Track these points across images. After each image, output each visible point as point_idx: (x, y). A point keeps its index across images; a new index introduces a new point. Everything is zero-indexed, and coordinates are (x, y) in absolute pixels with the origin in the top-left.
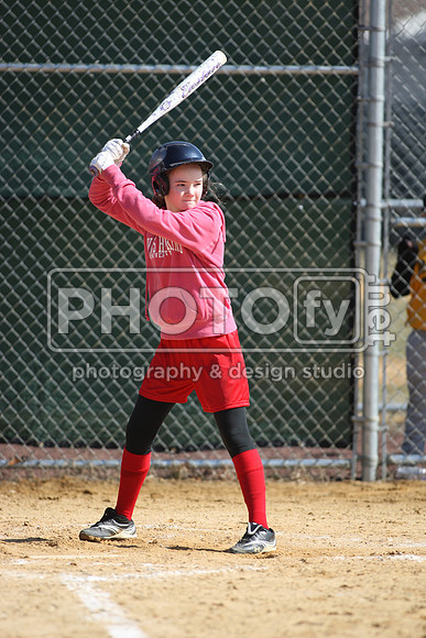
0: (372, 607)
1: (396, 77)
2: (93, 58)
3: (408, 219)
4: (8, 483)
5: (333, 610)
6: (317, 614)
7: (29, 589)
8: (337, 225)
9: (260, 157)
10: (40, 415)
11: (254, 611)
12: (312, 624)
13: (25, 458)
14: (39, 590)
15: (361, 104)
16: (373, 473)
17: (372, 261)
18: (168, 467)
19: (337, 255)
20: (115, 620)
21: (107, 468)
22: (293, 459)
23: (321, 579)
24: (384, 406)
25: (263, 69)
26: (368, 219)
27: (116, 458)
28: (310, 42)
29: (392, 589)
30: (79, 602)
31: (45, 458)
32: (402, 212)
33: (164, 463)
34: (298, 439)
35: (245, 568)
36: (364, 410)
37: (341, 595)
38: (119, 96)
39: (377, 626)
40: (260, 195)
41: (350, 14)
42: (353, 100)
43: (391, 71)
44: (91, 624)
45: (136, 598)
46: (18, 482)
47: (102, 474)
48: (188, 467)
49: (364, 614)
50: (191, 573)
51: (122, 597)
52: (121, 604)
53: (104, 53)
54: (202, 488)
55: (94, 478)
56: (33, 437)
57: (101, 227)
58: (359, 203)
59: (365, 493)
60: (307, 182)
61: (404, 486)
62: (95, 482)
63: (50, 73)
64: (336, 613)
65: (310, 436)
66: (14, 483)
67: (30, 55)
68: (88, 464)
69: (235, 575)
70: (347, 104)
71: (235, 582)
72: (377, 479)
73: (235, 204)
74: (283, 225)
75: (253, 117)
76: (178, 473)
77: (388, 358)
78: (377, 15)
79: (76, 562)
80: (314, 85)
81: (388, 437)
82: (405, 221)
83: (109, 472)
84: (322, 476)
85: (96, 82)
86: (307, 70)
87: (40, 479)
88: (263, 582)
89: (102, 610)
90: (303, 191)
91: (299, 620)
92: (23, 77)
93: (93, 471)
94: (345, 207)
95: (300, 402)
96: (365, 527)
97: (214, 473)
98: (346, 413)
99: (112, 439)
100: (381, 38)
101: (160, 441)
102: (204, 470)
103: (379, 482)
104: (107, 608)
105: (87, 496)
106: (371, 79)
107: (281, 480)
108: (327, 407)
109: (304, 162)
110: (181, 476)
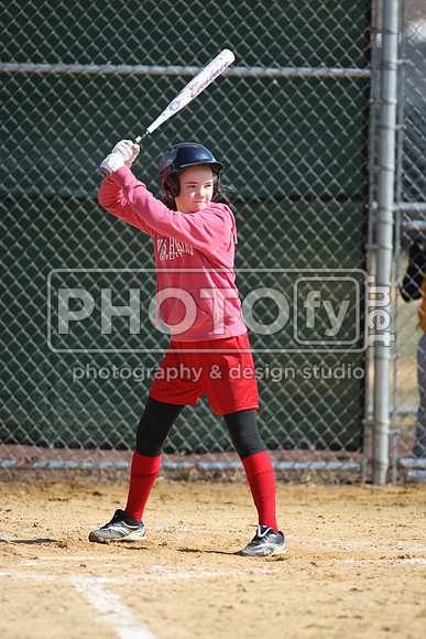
0: (382, 610)
1: (408, 80)
2: (105, 59)
3: (420, 223)
4: (17, 484)
5: (343, 613)
6: (326, 617)
7: (38, 590)
8: (349, 228)
9: (272, 159)
10: (50, 416)
11: (263, 613)
12: (321, 627)
13: (35, 459)
14: (48, 592)
15: (373, 107)
16: (383, 476)
17: (383, 265)
18: (177, 469)
19: (348, 258)
20: (123, 622)
21: (117, 470)
22: (303, 461)
23: (331, 583)
24: (395, 409)
25: (275, 71)
26: (380, 222)
27: (126, 460)
28: (323, 45)
29: (402, 593)
30: (88, 604)
31: (56, 459)
32: (414, 215)
33: (174, 465)
34: (308, 442)
35: (255, 570)
36: (374, 414)
37: (351, 598)
38: (131, 98)
39: (387, 629)
40: (271, 197)
41: (362, 16)
42: (365, 103)
43: (404, 74)
44: (100, 626)
45: (146, 600)
46: (28, 483)
47: (112, 475)
48: (198, 470)
49: (373, 618)
50: (201, 576)
51: (132, 599)
52: (131, 606)
53: (116, 55)
54: (212, 491)
55: (104, 479)
56: (43, 437)
57: (112, 228)
58: (370, 206)
59: (375, 496)
60: (319, 184)
61: (415, 490)
62: (105, 483)
63: (61, 74)
64: (345, 617)
65: (320, 439)
66: (24, 484)
67: (42, 56)
68: (98, 465)
69: (245, 577)
70: (359, 107)
71: (244, 585)
72: (387, 483)
73: (247, 206)
74: (294, 227)
75: (265, 119)
76: (188, 475)
77: (398, 361)
78: (390, 18)
79: (86, 564)
80: (326, 87)
81: (398, 441)
82: (416, 225)
83: (119, 474)
84: (332, 479)
85: (108, 83)
86: (319, 72)
87: (50, 481)
88: (272, 585)
89: (112, 612)
90: (315, 193)
91: (308, 623)
92: (36, 77)
93: (103, 473)
94: (357, 210)
95: (311, 405)
96: (375, 530)
97: (224, 475)
98: (357, 416)
99: (122, 441)
100: (394, 41)
101: (170, 443)
102: (214, 472)
103: (390, 485)
104: (117, 610)
105: (97, 497)
106: (383, 82)
107: (291, 483)
108: (337, 410)
109: (315, 164)
110: (190, 478)
